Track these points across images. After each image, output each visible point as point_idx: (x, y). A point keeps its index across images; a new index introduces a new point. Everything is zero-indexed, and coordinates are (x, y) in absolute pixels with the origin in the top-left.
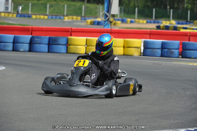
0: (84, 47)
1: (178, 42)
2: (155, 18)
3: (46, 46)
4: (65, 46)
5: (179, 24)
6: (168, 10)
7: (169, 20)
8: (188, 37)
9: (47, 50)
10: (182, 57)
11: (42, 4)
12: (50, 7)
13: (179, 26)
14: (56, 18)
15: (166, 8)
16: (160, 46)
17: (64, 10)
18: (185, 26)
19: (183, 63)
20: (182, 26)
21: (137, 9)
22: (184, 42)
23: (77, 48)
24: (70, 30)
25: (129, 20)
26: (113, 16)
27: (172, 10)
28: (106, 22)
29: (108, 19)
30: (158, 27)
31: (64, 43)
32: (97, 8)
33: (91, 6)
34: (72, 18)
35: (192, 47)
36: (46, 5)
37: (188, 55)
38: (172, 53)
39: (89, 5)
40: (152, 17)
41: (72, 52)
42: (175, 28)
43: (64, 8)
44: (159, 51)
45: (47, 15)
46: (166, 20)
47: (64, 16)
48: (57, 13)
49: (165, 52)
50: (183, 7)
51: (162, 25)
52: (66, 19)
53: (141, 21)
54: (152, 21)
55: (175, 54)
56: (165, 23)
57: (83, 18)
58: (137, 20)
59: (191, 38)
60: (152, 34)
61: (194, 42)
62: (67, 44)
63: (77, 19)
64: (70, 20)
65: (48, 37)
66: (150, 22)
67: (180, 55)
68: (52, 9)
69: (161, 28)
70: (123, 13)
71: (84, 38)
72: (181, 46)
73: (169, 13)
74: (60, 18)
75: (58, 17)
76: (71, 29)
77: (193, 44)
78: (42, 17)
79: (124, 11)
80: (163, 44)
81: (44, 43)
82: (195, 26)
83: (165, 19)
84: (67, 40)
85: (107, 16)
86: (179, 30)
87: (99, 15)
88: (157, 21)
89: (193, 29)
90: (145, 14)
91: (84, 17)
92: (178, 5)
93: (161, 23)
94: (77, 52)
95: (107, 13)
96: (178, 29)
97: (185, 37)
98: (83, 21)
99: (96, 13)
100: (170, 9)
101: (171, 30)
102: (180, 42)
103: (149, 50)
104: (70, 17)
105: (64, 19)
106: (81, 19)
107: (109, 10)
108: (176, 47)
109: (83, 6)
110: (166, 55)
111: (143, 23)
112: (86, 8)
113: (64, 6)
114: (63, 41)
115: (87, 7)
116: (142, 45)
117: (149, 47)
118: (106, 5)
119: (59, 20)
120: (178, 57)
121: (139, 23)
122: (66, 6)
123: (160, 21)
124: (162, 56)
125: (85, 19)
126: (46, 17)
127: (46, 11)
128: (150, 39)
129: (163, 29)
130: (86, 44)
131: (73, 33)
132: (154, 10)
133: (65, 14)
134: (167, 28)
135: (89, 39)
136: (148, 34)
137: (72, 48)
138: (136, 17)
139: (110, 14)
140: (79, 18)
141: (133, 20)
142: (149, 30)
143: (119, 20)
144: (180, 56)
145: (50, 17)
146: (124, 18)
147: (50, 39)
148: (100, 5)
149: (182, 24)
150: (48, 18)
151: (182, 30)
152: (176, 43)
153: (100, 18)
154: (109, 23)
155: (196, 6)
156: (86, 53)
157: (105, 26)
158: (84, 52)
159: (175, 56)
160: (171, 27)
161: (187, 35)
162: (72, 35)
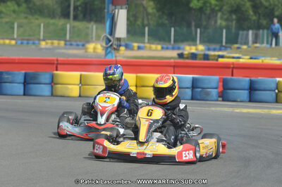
0: (78, 87)
1: (216, 78)
2: (174, 41)
3: (21, 86)
4: (50, 86)
5: (209, 49)
6: (193, 28)
7: (196, 45)
8: (231, 70)
9: (22, 92)
10: (223, 100)
11: (7, 23)
12: (19, 27)
13: (212, 53)
14: (28, 43)
15: (189, 26)
16: (189, 85)
17: (40, 32)
18: (220, 53)
19: (226, 109)
20: (217, 53)
21: (147, 29)
22: (225, 77)
23: (68, 89)
24: (56, 62)
25: (136, 45)
26: (119, 39)
27: (199, 30)
28: (109, 49)
29: (111, 45)
30: (181, 56)
31: (48, 81)
32: (88, 28)
33: (78, 24)
34: (52, 43)
36: (13, 24)
38: (208, 94)
40: (170, 41)
41: (59, 93)
42: (206, 57)
43: (40, 28)
44: (189, 92)
45: (13, 39)
46: (190, 45)
47: (39, 40)
48: (30, 35)
49: (197, 93)
50: (215, 26)
51: (186, 52)
52: (43, 44)
53: (153, 46)
54: (170, 46)
55: (212, 96)
56: (188, 49)
57: (68, 43)
58: (148, 45)
59: (235, 70)
61: (241, 78)
62: (53, 82)
63: (59, 44)
64: (49, 46)
65: (23, 72)
66: (167, 48)
67: (219, 97)
68: (22, 30)
69: (185, 56)
71: (78, 74)
72: (221, 84)
73: (194, 33)
74: (34, 43)
75: (31, 42)
76: (57, 60)
77: (239, 81)
78: (7, 41)
79: (129, 32)
80: (194, 80)
81: (18, 81)
82: (236, 53)
84: (53, 77)
85: (110, 41)
87: (92, 38)
88: (176, 46)
89: (233, 58)
90: (159, 36)
91: (69, 41)
92: (207, 22)
93: (184, 49)
94: (67, 95)
95: (109, 37)
96: (210, 58)
98: (68, 47)
99: (87, 35)
100: (197, 27)
101: (200, 59)
102: (220, 78)
104: (49, 41)
105: (39, 44)
106: (65, 44)
107: (112, 32)
108: (214, 85)
109: (68, 26)
110: (199, 97)
111: (156, 50)
112: (72, 28)
113: (40, 26)
114: (45, 78)
115: (74, 27)
119: (33, 47)
120: (217, 100)
121: (150, 49)
122: (42, 25)
123: (182, 45)
124: (192, 99)
125: (71, 45)
126: (13, 42)
127: (13, 33)
128: (174, 73)
129: (187, 58)
130: (80, 83)
131: (59, 66)
132: (173, 30)
133: (42, 37)
134: (194, 56)
135: (85, 75)
136: (171, 66)
137: (59, 89)
138: (146, 40)
139: (114, 37)
140: (62, 43)
141: (141, 45)
142: (172, 60)
143: (123, 46)
144: (221, 99)
145: (19, 42)
146: (128, 42)
147: (26, 76)
148: (92, 23)
149: (214, 50)
150: (16, 43)
151: (221, 60)
152: (214, 79)
153: (93, 42)
154: (113, 51)
155: (234, 22)
156: (80, 96)
157: (106, 54)
158: (78, 95)
159: (213, 99)
160: (200, 55)
161: (229, 68)
162: (59, 68)
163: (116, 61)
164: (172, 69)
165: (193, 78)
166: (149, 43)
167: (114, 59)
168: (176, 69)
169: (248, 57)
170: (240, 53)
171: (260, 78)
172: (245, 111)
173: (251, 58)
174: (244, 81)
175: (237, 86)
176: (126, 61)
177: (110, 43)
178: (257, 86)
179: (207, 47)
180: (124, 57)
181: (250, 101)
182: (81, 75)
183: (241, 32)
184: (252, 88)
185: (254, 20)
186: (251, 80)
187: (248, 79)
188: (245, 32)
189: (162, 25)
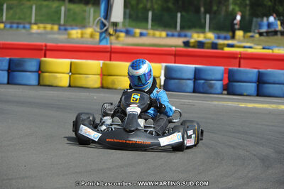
0: (67, 76)
1: (221, 68)
2: (181, 28)
3: (5, 74)
4: (36, 74)
5: (219, 38)
6: (202, 16)
7: (204, 32)
8: (238, 60)
9: (6, 81)
10: (229, 94)
12: (8, 9)
13: (221, 42)
14: (18, 27)
15: (198, 11)
16: (191, 76)
17: (31, 14)
18: (230, 42)
19: (230, 104)
20: (226, 42)
21: (150, 14)
22: (230, 68)
23: (56, 78)
24: (44, 48)
25: (138, 31)
26: (115, 24)
27: (208, 16)
28: (104, 35)
29: (106, 30)
30: (187, 44)
31: (35, 68)
32: (85, 11)
33: (76, 8)
34: (45, 28)
35: (244, 78)
36: (2, 5)
37: (238, 90)
38: (211, 86)
39: (72, 6)
40: (176, 27)
41: (48, 83)
42: (214, 46)
43: (32, 11)
44: (190, 83)
45: (2, 22)
46: (198, 32)
47: (30, 23)
48: (20, 19)
49: (200, 85)
50: (227, 11)
51: (192, 41)
52: (35, 28)
53: (157, 33)
54: (176, 33)
55: (216, 89)
56: (196, 37)
57: (62, 28)
58: (151, 32)
59: (242, 61)
60: (177, 56)
61: (248, 69)
62: (40, 71)
63: (52, 28)
64: (41, 30)
65: (8, 58)
66: (173, 36)
67: (224, 90)
68: (11, 12)
69: (191, 45)
70: (127, 20)
71: (68, 61)
72: (227, 75)
73: (203, 21)
74: (24, 28)
75: (21, 26)
76: (46, 46)
77: (246, 73)
79: (130, 17)
80: (197, 71)
81: (2, 68)
82: (247, 42)
83: (198, 30)
84: (40, 64)
85: (105, 25)
86: (222, 49)
87: (89, 22)
88: (183, 33)
89: (244, 47)
90: (164, 22)
91: (64, 25)
92: (218, 7)
93: (191, 37)
94: (55, 85)
95: (104, 21)
96: (219, 47)
97: (233, 61)
98: (61, 32)
99: (84, 19)
100: (206, 12)
101: (208, 48)
102: (225, 69)
103: (172, 81)
104: (42, 25)
105: (30, 28)
106: (59, 29)
107: (107, 16)
108: (219, 76)
109: (63, 9)
110: (201, 90)
111: (160, 37)
112: (68, 11)
113: (32, 8)
114: (32, 64)
116: (163, 72)
117: (174, 76)
118: (103, 6)
119: (23, 31)
120: (222, 94)
121: (154, 36)
122: (34, 8)
123: (189, 33)
124: (194, 91)
125: (66, 30)
126: (2, 26)
127: (2, 15)
128: (175, 63)
129: (193, 47)
130: (71, 71)
131: (48, 53)
132: (179, 15)
133: (33, 21)
134: (200, 44)
135: (75, 63)
136: (171, 55)
137: (47, 77)
138: (150, 26)
139: (109, 22)
140: (56, 27)
141: (144, 31)
142: (173, 48)
143: (121, 31)
144: (225, 92)
145: (8, 26)
146: (130, 28)
147: (10, 62)
148: (90, 6)
149: (225, 38)
150: (5, 27)
151: (227, 49)
152: (218, 71)
153: (90, 27)
154: (108, 37)
155: (248, 8)
156: (70, 86)
157: (101, 41)
158: (67, 84)
159: (217, 92)
160: (208, 43)
161: (235, 58)
162: (47, 55)
163: (111, 48)
164: (173, 57)
165: (196, 68)
166: (152, 29)
167: (109, 45)
168: (177, 58)
169: (261, 47)
170: (252, 42)
171: (269, 70)
172: (250, 105)
173: (264, 48)
174: (252, 72)
175: (244, 79)
176: (122, 49)
177: (105, 28)
178: (266, 79)
179: (217, 35)
180: (124, 44)
181: (258, 95)
182: (71, 63)
183: (255, 20)
184: (261, 81)
185: (270, 6)
186: (259, 72)
187: (256, 70)
188: (259, 20)
189: (168, 10)
